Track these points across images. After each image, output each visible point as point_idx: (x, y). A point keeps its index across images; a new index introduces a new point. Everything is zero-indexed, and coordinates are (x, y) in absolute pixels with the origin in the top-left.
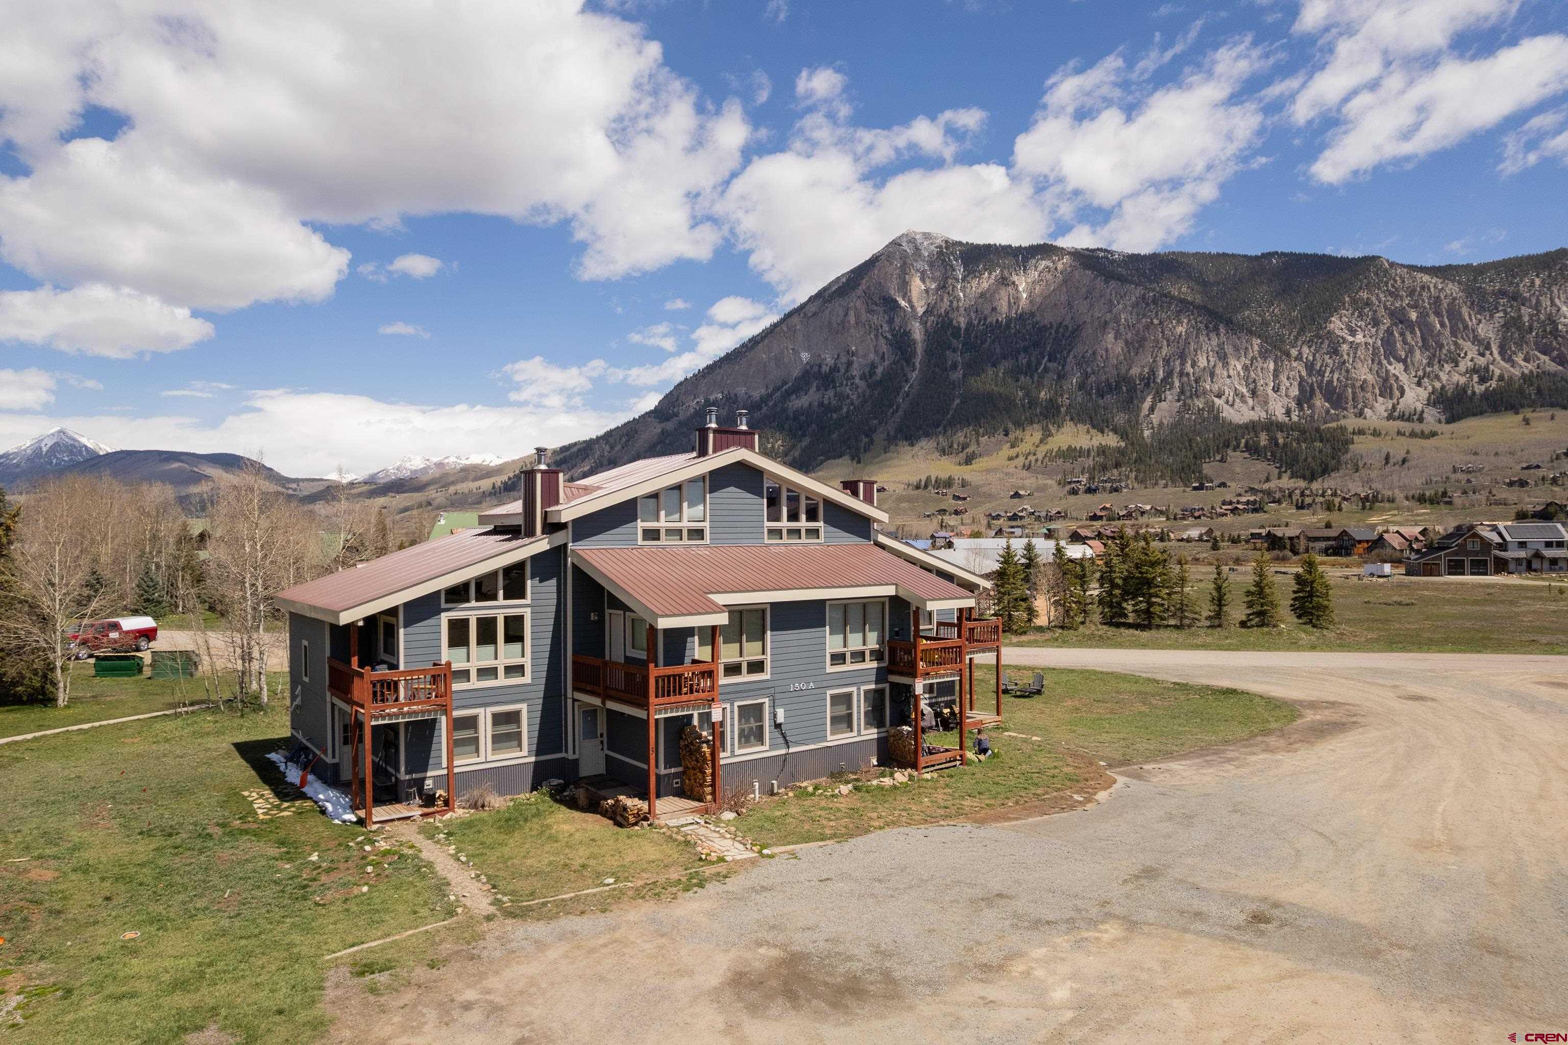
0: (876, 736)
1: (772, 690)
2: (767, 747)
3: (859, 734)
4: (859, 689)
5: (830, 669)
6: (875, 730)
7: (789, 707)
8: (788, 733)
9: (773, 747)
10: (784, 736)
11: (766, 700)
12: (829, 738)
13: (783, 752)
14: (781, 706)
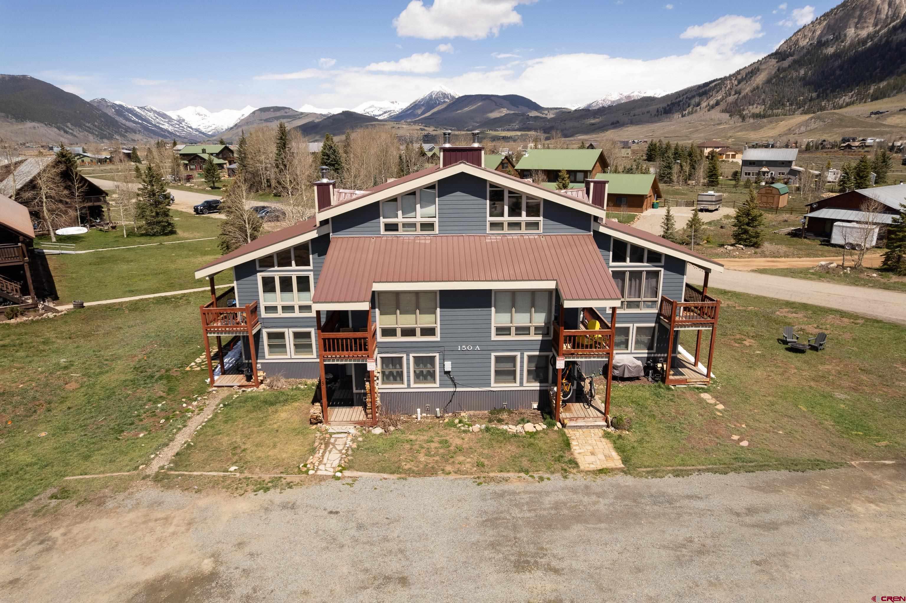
0: (538, 388)
1: (442, 349)
2: (438, 385)
3: (521, 384)
4: (522, 354)
5: (494, 337)
6: (538, 384)
7: (455, 361)
8: (455, 378)
9: (442, 385)
10: (452, 380)
11: (437, 355)
12: (493, 384)
13: (452, 390)
14: (449, 360)
